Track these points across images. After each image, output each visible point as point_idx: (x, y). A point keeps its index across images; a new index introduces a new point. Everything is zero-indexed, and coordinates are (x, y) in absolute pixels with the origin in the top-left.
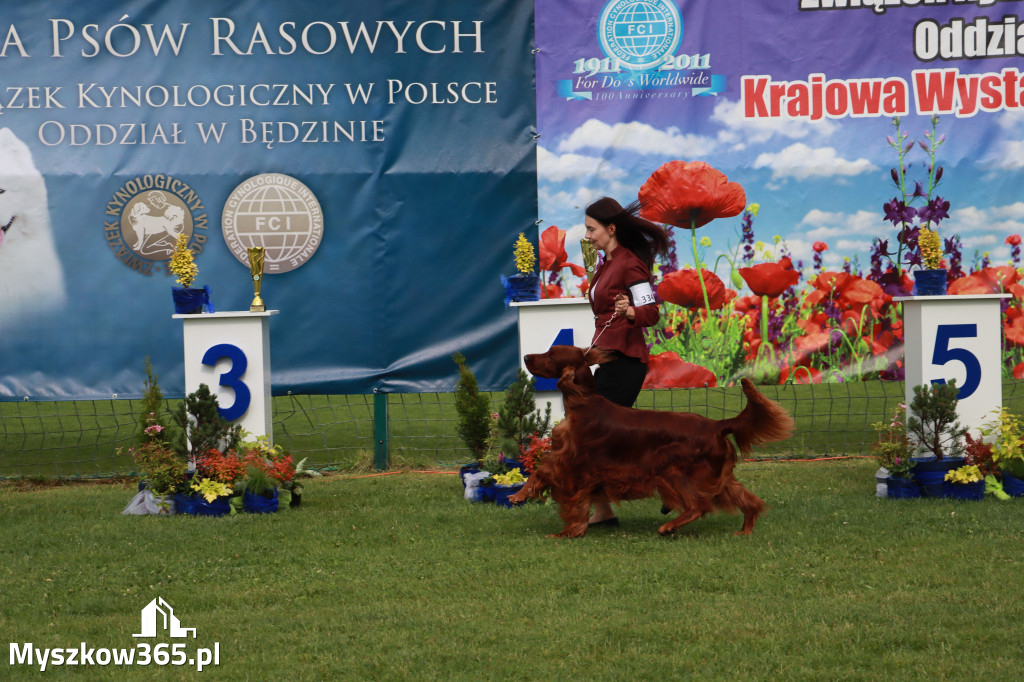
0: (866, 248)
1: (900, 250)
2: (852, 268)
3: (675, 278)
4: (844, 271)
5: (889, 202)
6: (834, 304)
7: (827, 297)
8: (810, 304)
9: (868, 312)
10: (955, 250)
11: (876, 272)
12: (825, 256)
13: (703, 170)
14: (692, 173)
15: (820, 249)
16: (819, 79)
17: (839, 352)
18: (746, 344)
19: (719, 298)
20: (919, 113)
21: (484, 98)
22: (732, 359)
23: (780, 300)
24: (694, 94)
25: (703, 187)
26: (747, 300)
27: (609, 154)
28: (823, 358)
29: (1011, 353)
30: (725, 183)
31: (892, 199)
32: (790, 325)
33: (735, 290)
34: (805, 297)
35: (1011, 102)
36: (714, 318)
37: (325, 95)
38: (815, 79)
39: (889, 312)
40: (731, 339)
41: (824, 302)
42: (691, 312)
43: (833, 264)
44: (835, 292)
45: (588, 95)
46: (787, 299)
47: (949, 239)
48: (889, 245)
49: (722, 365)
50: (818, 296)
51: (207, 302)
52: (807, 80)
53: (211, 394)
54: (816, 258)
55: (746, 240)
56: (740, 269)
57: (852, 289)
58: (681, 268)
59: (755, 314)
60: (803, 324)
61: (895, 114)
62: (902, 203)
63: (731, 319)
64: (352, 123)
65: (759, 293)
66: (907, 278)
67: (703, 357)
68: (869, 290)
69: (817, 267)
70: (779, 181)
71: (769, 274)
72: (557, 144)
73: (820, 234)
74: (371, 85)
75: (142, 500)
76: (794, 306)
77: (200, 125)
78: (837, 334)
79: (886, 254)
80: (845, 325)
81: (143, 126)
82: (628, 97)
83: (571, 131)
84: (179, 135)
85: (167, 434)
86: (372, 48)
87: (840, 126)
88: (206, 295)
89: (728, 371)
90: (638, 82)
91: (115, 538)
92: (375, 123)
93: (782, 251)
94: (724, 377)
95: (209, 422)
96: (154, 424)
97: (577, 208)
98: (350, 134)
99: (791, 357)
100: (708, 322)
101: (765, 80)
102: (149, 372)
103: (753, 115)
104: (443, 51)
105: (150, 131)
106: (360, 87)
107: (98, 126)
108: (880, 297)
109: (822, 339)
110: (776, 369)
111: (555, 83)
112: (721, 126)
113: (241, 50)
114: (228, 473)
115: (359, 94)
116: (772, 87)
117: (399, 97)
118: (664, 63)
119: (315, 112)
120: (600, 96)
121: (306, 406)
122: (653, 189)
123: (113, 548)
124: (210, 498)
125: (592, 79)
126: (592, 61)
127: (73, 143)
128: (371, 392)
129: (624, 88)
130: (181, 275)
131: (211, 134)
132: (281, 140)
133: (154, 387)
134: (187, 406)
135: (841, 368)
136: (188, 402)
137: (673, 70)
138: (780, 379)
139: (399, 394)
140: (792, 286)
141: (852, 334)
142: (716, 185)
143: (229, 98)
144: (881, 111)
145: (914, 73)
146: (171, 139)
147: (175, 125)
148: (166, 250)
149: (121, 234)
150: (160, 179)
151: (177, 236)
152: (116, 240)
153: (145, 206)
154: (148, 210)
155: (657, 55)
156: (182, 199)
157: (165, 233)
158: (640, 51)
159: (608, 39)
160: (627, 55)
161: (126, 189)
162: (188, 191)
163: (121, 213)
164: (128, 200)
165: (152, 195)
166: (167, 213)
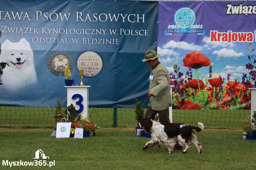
0: (241, 76)
1: (250, 76)
2: (237, 80)
3: (191, 81)
4: (235, 81)
6: (232, 89)
7: (230, 88)
8: (226, 89)
9: (241, 92)
11: (243, 82)
12: (230, 77)
13: (200, 54)
14: (197, 55)
15: (229, 75)
16: (230, 32)
17: (233, 102)
18: (209, 99)
19: (203, 87)
21: (144, 34)
22: (205, 102)
23: (218, 88)
24: (198, 35)
25: (199, 58)
26: (210, 88)
27: (176, 49)
28: (229, 103)
30: (205, 58)
31: (248, 63)
32: (220, 94)
33: (207, 85)
34: (225, 87)
36: (201, 92)
37: (104, 32)
38: (229, 32)
39: (247, 92)
40: (205, 97)
41: (230, 89)
42: (195, 90)
43: (232, 79)
44: (233, 86)
45: (171, 34)
46: (220, 88)
48: (247, 75)
49: (203, 104)
50: (228, 87)
51: (73, 83)
52: (227, 32)
53: (74, 106)
54: (228, 78)
55: (210, 72)
56: (208, 80)
57: (237, 86)
58: (193, 79)
59: (212, 91)
60: (224, 94)
61: (250, 42)
62: (251, 64)
64: (111, 39)
65: (213, 86)
66: (251, 83)
67: (198, 102)
68: (241, 86)
69: (228, 80)
70: (219, 58)
71: (216, 81)
72: (162, 46)
73: (229, 72)
74: (116, 30)
75: (56, 133)
76: (222, 90)
77: (72, 39)
78: (233, 97)
79: (246, 77)
80: (235, 95)
81: (58, 38)
82: (181, 35)
83: (166, 43)
84: (67, 41)
85: (62, 116)
86: (116, 20)
87: (235, 44)
88: (73, 81)
89: (204, 105)
90: (184, 31)
91: (49, 142)
92: (117, 39)
93: (219, 75)
94: (203, 107)
95: (73, 113)
96: (59, 113)
97: (167, 63)
98: (110, 42)
99: (221, 103)
100: (199, 93)
101: (217, 32)
102: (58, 100)
103: (213, 41)
104: (134, 22)
105: (60, 40)
106: (113, 30)
107: (47, 38)
108: (244, 88)
109: (228, 98)
110: (217, 106)
111: (162, 31)
112: (205, 43)
113: (83, 20)
114: (77, 126)
115: (113, 32)
116: (218, 34)
117: (123, 33)
118: (191, 27)
119: (101, 36)
120: (174, 35)
121: (96, 111)
122: (187, 59)
123: (49, 144)
124: (73, 133)
125: (172, 30)
126: (172, 25)
127: (40, 42)
128: (113, 108)
129: (180, 33)
130: (67, 76)
131: (75, 41)
132: (93, 43)
133: (59, 104)
134: (67, 109)
135: (233, 106)
136: (68, 108)
137: (193, 28)
138: (218, 108)
139: (120, 108)
140: (221, 84)
141: (237, 97)
142: (203, 58)
143: (80, 32)
144: (246, 41)
145: (255, 31)
146: (65, 42)
147: (66, 38)
148: (63, 70)
149: (51, 65)
150: (62, 52)
151: (66, 66)
152: (50, 67)
153: (58, 59)
154: (58, 60)
155: (189, 24)
156: (67, 57)
157: (63, 66)
158: (185, 23)
159: (176, 20)
160: (181, 24)
161: (53, 54)
162: (69, 55)
163: (52, 60)
164: (54, 57)
165: (60, 56)
166: (63, 60)
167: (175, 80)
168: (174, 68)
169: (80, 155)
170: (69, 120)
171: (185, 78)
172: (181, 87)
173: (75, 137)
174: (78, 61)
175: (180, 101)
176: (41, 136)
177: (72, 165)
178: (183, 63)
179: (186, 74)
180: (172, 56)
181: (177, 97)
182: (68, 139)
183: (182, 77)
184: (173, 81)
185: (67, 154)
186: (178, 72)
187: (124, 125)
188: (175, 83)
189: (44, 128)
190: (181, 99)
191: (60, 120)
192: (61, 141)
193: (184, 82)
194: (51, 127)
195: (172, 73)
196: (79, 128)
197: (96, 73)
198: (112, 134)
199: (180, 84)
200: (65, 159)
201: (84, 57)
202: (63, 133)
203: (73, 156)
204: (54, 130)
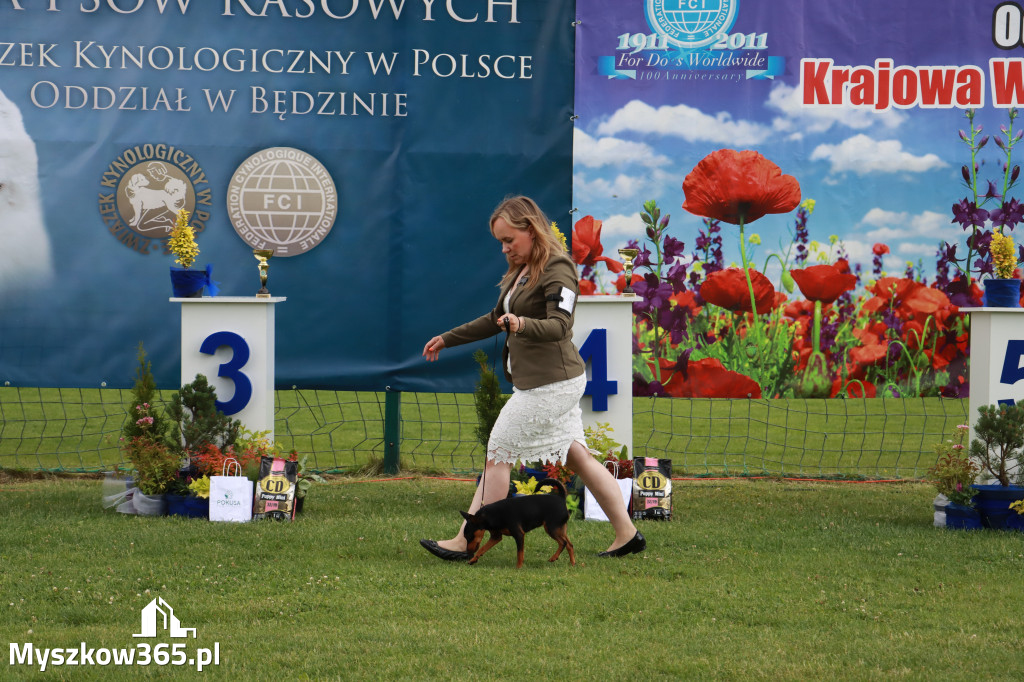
0: (931, 253)
1: (970, 256)
2: (915, 274)
3: (719, 277)
4: (906, 277)
5: (959, 203)
6: (894, 313)
7: (886, 305)
8: (867, 312)
9: (932, 324)
11: (942, 278)
12: (886, 260)
13: (755, 160)
14: (743, 164)
15: (880, 251)
16: (887, 65)
17: (896, 365)
18: (795, 353)
19: (767, 300)
20: (996, 105)
21: (519, 74)
22: (779, 369)
23: (835, 307)
24: (748, 77)
25: (754, 179)
26: (798, 305)
27: (655, 141)
28: (880, 371)
30: (779, 175)
31: (962, 200)
32: (844, 333)
33: (786, 293)
34: (862, 304)
36: (761, 324)
37: (345, 64)
38: (881, 65)
39: (956, 324)
40: (779, 347)
41: (883, 311)
42: (735, 316)
43: (894, 268)
44: (896, 300)
45: (632, 74)
46: (842, 305)
48: (957, 250)
49: (767, 375)
50: (877, 303)
51: (208, 283)
52: (873, 67)
53: (209, 386)
54: (876, 262)
55: (800, 239)
56: (792, 271)
57: (914, 297)
58: (726, 267)
59: (806, 321)
60: (860, 334)
61: (969, 106)
62: (974, 205)
63: (779, 325)
64: (373, 95)
65: (812, 297)
66: (976, 287)
67: (747, 365)
68: (934, 299)
69: (877, 271)
70: (838, 176)
71: (823, 277)
72: (596, 127)
73: (882, 236)
74: (395, 54)
76: (850, 314)
77: (207, 91)
78: (895, 346)
79: (954, 260)
80: (906, 337)
81: (145, 89)
82: (675, 77)
83: (611, 111)
84: (183, 101)
85: (159, 426)
86: (397, 14)
87: (908, 117)
88: (208, 277)
89: (774, 382)
90: (687, 62)
92: (398, 96)
93: (839, 252)
94: (769, 388)
95: (205, 416)
96: (147, 415)
97: (615, 197)
98: (370, 107)
99: (845, 369)
100: (755, 328)
101: (827, 64)
103: (812, 102)
104: (475, 19)
105: (152, 96)
106: (383, 57)
107: (96, 89)
108: (947, 307)
109: (879, 351)
110: (827, 382)
111: (595, 59)
112: (776, 113)
113: (254, 11)
115: (381, 63)
116: (835, 73)
117: (426, 68)
118: (717, 41)
119: (332, 82)
120: (645, 75)
121: (312, 402)
122: (699, 180)
125: (637, 56)
126: (637, 36)
127: (68, 106)
128: (383, 390)
129: (671, 65)
130: (181, 255)
131: (216, 101)
132: (295, 111)
133: (146, 376)
134: (182, 399)
135: (897, 383)
136: (184, 393)
137: (727, 49)
138: (830, 393)
139: (413, 394)
140: (848, 291)
141: (913, 346)
142: (768, 178)
143: (240, 63)
144: (954, 102)
145: (992, 61)
146: (174, 106)
147: (180, 90)
148: (166, 227)
149: (116, 207)
150: (161, 149)
151: (178, 211)
152: (111, 214)
153: (143, 177)
154: (147, 183)
155: (709, 32)
156: (184, 171)
157: (165, 208)
158: (691, 27)
159: (656, 13)
160: (677, 32)
161: (124, 160)
162: (192, 163)
163: (117, 184)
164: (126, 170)
165: (152, 166)
166: (167, 186)
167: (649, 272)
168: (645, 218)
170: (191, 446)
171: (691, 261)
172: (674, 302)
174: (233, 190)
175: (670, 360)
178: (683, 198)
179: (694, 244)
180: (635, 170)
181: (656, 345)
183: (681, 259)
184: (640, 277)
186: (664, 236)
187: (431, 465)
188: (649, 287)
190: (676, 352)
191: (151, 443)
193: (688, 278)
195: (636, 243)
197: (309, 243)
199: (670, 290)
201: (255, 174)
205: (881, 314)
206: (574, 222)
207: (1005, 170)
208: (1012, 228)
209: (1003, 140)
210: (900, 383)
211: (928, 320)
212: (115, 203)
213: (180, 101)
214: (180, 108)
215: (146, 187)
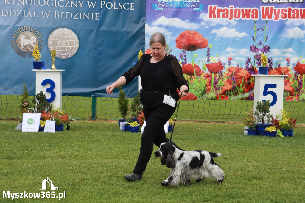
0: (244, 60)
1: (255, 61)
2: (240, 66)
3: (186, 66)
4: (237, 66)
6: (234, 77)
7: (232, 74)
8: (226, 76)
9: (244, 80)
10: (271, 62)
11: (247, 67)
12: (232, 62)
13: (196, 33)
14: (192, 34)
15: (230, 59)
16: (232, 7)
17: (234, 91)
18: (207, 87)
19: (199, 73)
20: (262, 19)
21: (130, 8)
22: (202, 92)
23: (218, 75)
24: (194, 10)
25: (195, 39)
26: (207, 74)
27: (167, 27)
28: (230, 93)
29: (285, 93)
30: (202, 38)
31: (253, 45)
32: (220, 82)
33: (204, 71)
34: (225, 74)
35: (289, 17)
36: (197, 79)
37: (81, 5)
38: (231, 7)
39: (251, 80)
40: (202, 86)
41: (231, 76)
42: (190, 77)
43: (234, 64)
44: (234, 73)
45: (162, 9)
46: (220, 74)
47: (269, 58)
48: (251, 59)
49: (199, 93)
50: (229, 74)
51: (43, 66)
52: (228, 8)
53: (44, 94)
54: (229, 62)
55: (208, 56)
56: (206, 65)
57: (240, 72)
58: (188, 63)
59: (210, 78)
60: (224, 82)
61: (255, 19)
62: (256, 47)
63: (202, 79)
64: (89, 13)
65: (211, 72)
66: (256, 69)
67: (193, 91)
68: (245, 73)
69: (229, 65)
70: (218, 38)
71: (214, 66)
72: (151, 23)
73: (230, 55)
74: (95, 2)
75: (21, 126)
76: (222, 76)
77: (42, 12)
78: (234, 86)
79: (250, 62)
80: (237, 83)
81: (24, 11)
82: (174, 10)
83: (156, 19)
84: (35, 14)
85: (30, 106)
87: (238, 22)
88: (43, 64)
89: (201, 95)
90: (177, 5)
91: (13, 136)
92: (96, 14)
93: (219, 59)
94: (199, 97)
95: (43, 103)
96: (26, 102)
98: (88, 17)
99: (220, 92)
100: (195, 80)
101: (216, 7)
102: (24, 87)
103: (211, 17)
105: (26, 13)
106: (92, 3)
107: (10, 10)
108: (248, 75)
109: (230, 87)
110: (215, 96)
111: (152, 4)
112: (202, 20)
114: (48, 118)
115: (92, 5)
116: (218, 9)
117: (104, 6)
119: (77, 9)
120: (165, 9)
121: (71, 100)
122: (180, 39)
123: (13, 139)
124: (42, 126)
125: (163, 4)
127: (3, 15)
128: (91, 96)
129: (172, 7)
130: (36, 57)
131: (46, 15)
132: (67, 18)
133: (26, 91)
134: (36, 98)
135: (234, 96)
136: (36, 96)
137: (188, 2)
138: (216, 99)
139: (100, 97)
140: (221, 70)
141: (239, 86)
142: (199, 38)
143: (51, 4)
144: (251, 18)
145: (261, 6)
146: (33, 16)
147: (34, 11)
148: (30, 50)
149: (16, 44)
150: (29, 28)
151: (34, 46)
152: (15, 46)
153: (24, 36)
154: (25, 37)
156: (35, 34)
157: (30, 45)
161: (18, 30)
162: (38, 32)
163: (16, 38)
164: (19, 34)
165: (26, 33)
166: (31, 38)
169: (51, 152)
170: (38, 111)
173: (45, 131)
176: (3, 130)
177: (41, 164)
178: (176, 44)
179: (179, 57)
182: (36, 134)
185: (35, 151)
187: (105, 118)
189: (8, 120)
191: (27, 110)
192: (28, 135)
194: (16, 119)
196: (50, 120)
198: (90, 128)
200: (33, 156)
202: (31, 125)
203: (42, 154)
204: (19, 122)
205: (231, 77)
206: (145, 50)
207: (264, 37)
208: (266, 53)
209: (263, 29)
210: (235, 96)
211: (243, 79)
212: (16, 43)
213: (34, 14)
214: (34, 16)
215: (25, 38)
